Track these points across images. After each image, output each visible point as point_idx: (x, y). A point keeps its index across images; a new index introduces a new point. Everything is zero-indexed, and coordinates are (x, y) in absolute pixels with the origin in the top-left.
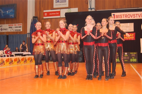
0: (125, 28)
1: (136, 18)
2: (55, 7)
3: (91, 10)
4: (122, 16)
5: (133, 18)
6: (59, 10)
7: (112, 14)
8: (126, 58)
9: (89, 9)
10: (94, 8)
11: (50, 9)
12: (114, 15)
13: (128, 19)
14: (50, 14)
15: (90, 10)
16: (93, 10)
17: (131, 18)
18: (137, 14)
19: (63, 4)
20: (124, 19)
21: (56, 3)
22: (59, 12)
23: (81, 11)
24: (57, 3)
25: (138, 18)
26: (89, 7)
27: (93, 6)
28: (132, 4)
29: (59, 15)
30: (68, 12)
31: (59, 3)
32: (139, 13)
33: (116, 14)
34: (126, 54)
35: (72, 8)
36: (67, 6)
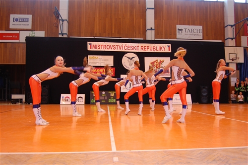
0: (103, 61)
1: (116, 50)
2: (11, 27)
3: (63, 35)
4: (101, 46)
5: (113, 50)
6: (18, 32)
7: (88, 43)
8: (103, 99)
9: (60, 34)
10: (66, 34)
11: (4, 29)
12: (90, 44)
13: (107, 50)
14: (4, 36)
15: (60, 36)
16: (65, 36)
17: (110, 50)
18: (117, 46)
19: (24, 25)
20: (103, 50)
21: (14, 21)
22: (18, 35)
23: (49, 36)
24: (15, 23)
25: (119, 50)
26: (60, 32)
27: (65, 30)
28: (113, 32)
29: (18, 38)
30: (31, 36)
31: (17, 23)
32: (120, 44)
33: (93, 43)
34: (104, 93)
35: (37, 30)
36: (30, 27)
